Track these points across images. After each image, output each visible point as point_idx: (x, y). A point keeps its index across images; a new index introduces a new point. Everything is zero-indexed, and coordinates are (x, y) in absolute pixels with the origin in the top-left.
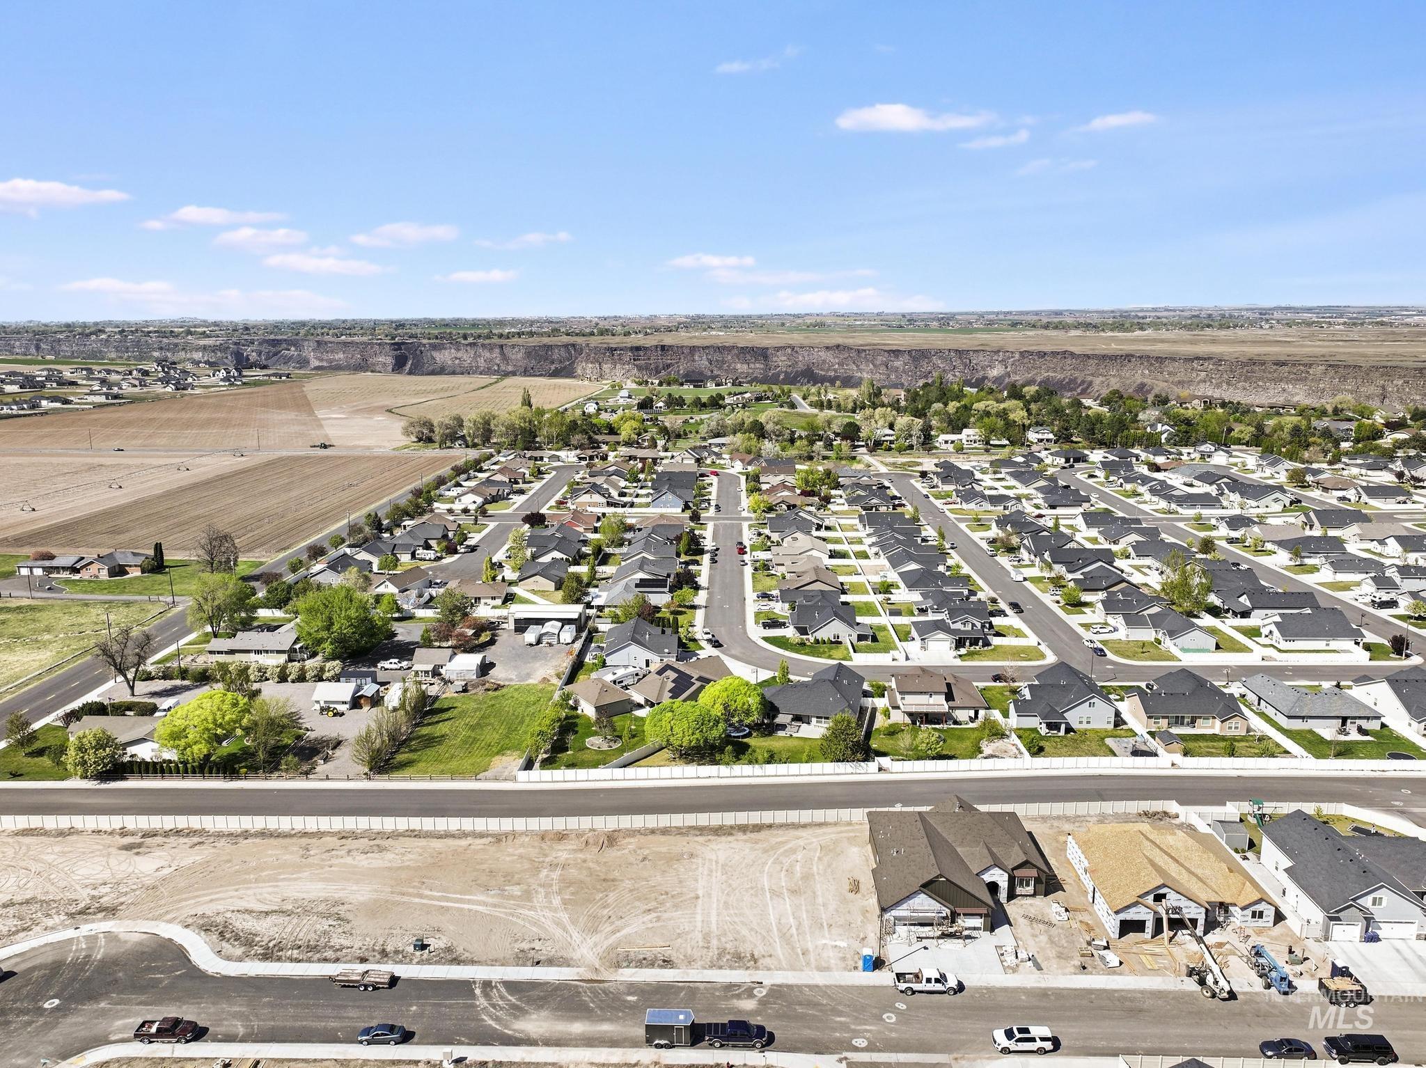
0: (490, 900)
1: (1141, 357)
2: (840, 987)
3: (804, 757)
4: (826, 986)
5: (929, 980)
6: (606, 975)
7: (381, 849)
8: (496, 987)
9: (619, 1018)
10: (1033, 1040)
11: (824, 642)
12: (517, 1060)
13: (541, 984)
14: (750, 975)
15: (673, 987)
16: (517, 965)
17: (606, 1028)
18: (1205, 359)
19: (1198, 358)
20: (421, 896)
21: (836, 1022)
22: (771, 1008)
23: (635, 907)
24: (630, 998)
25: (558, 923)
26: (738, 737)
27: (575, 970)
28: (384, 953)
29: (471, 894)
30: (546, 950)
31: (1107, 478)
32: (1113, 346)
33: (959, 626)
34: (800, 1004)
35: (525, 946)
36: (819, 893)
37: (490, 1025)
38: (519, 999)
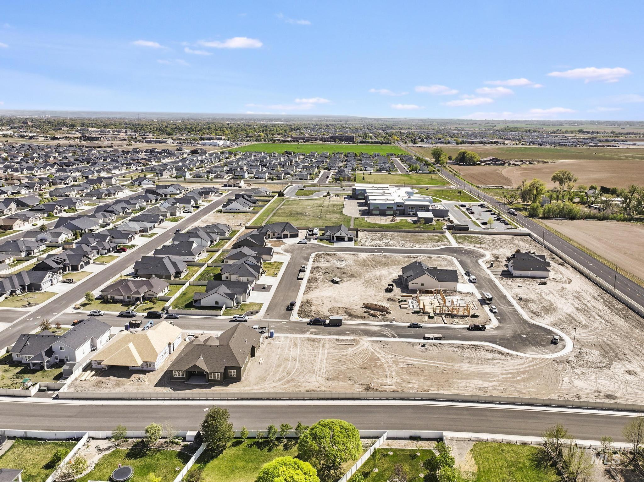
6: (357, 338)
13: (378, 337)
14: (311, 337)
24: (348, 333)
36: (277, 359)
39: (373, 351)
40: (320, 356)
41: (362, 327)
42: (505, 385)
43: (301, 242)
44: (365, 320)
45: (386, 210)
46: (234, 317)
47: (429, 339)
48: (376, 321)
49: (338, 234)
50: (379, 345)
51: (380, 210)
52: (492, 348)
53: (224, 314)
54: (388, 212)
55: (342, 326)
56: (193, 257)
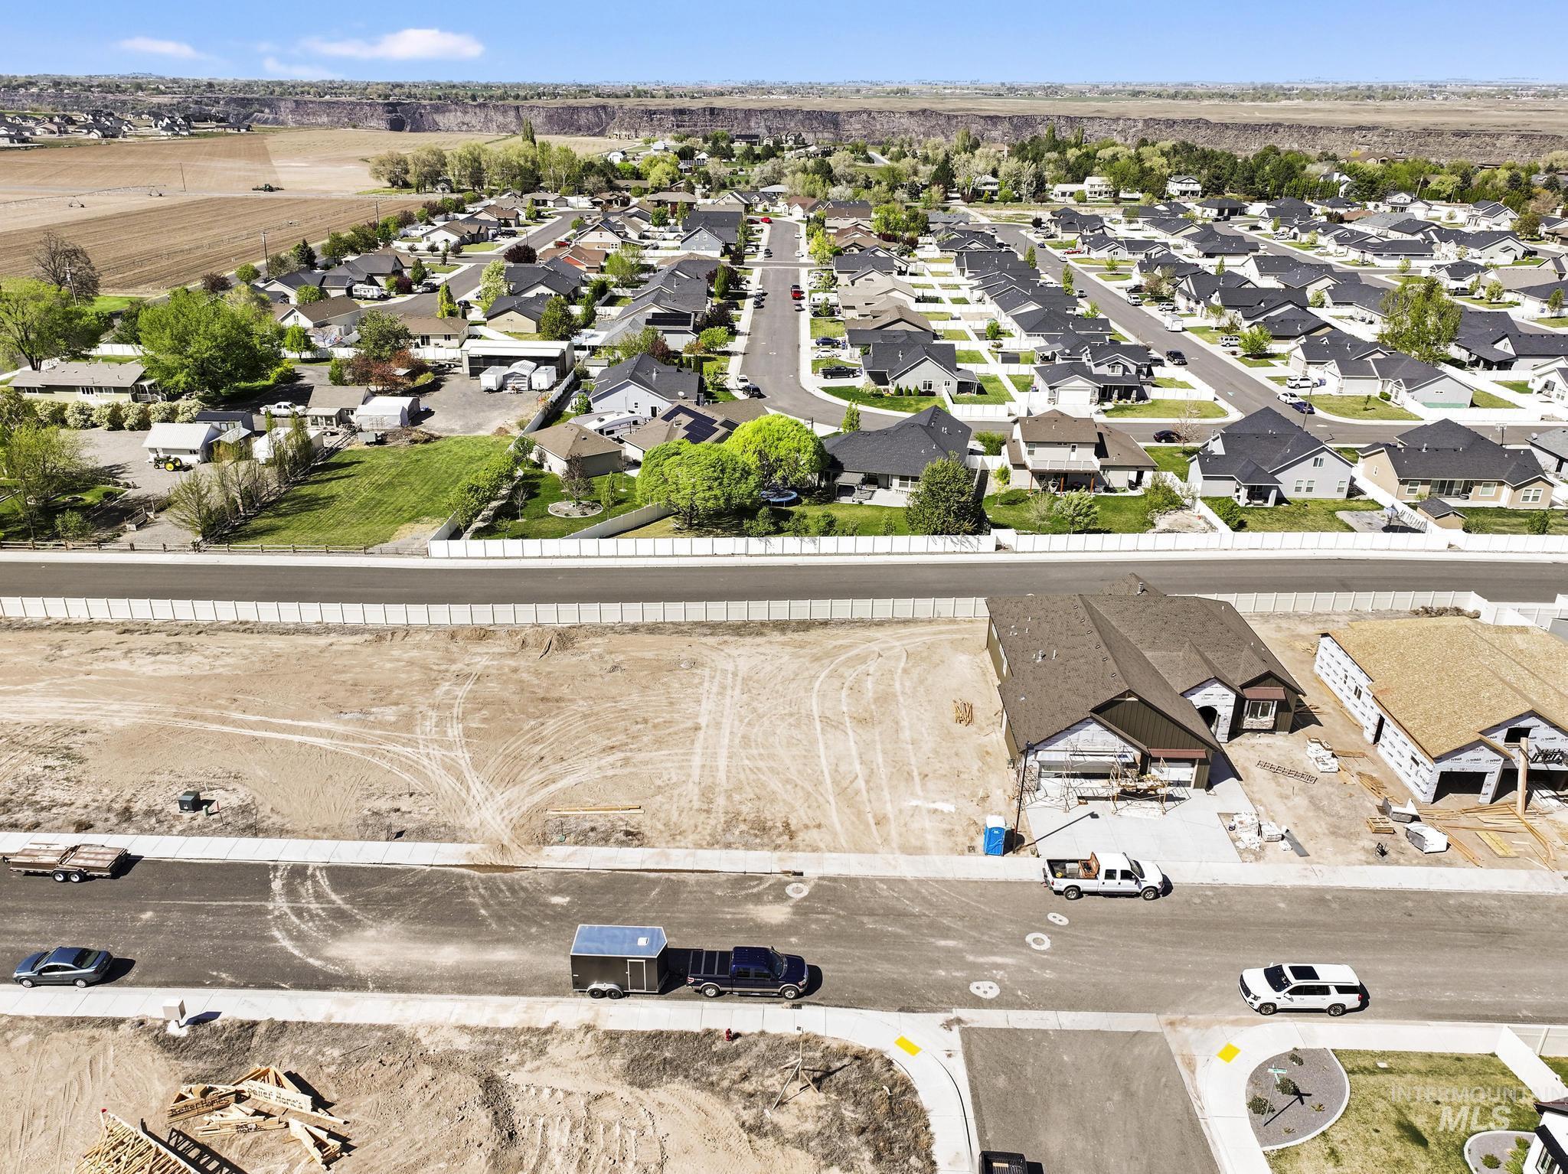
0: (340, 728)
1: (1290, 127)
2: (945, 882)
3: (883, 529)
4: (920, 882)
5: (1110, 874)
6: (517, 858)
7: (182, 649)
8: (313, 876)
9: (530, 937)
10: (1324, 990)
11: (910, 393)
12: (315, 1020)
13: (397, 871)
14: (780, 859)
15: (638, 879)
16: (362, 838)
17: (503, 955)
18: (1369, 129)
19: (1360, 128)
20: (223, 721)
21: (938, 948)
22: (817, 921)
23: (588, 743)
24: (557, 900)
25: (452, 769)
26: (781, 504)
27: (465, 847)
28: (126, 815)
29: (311, 719)
30: (418, 812)
31: (1275, 229)
32: (1257, 114)
33: (1104, 370)
34: (872, 913)
35: (383, 805)
36: (905, 723)
37: (283, 949)
38: (350, 901)
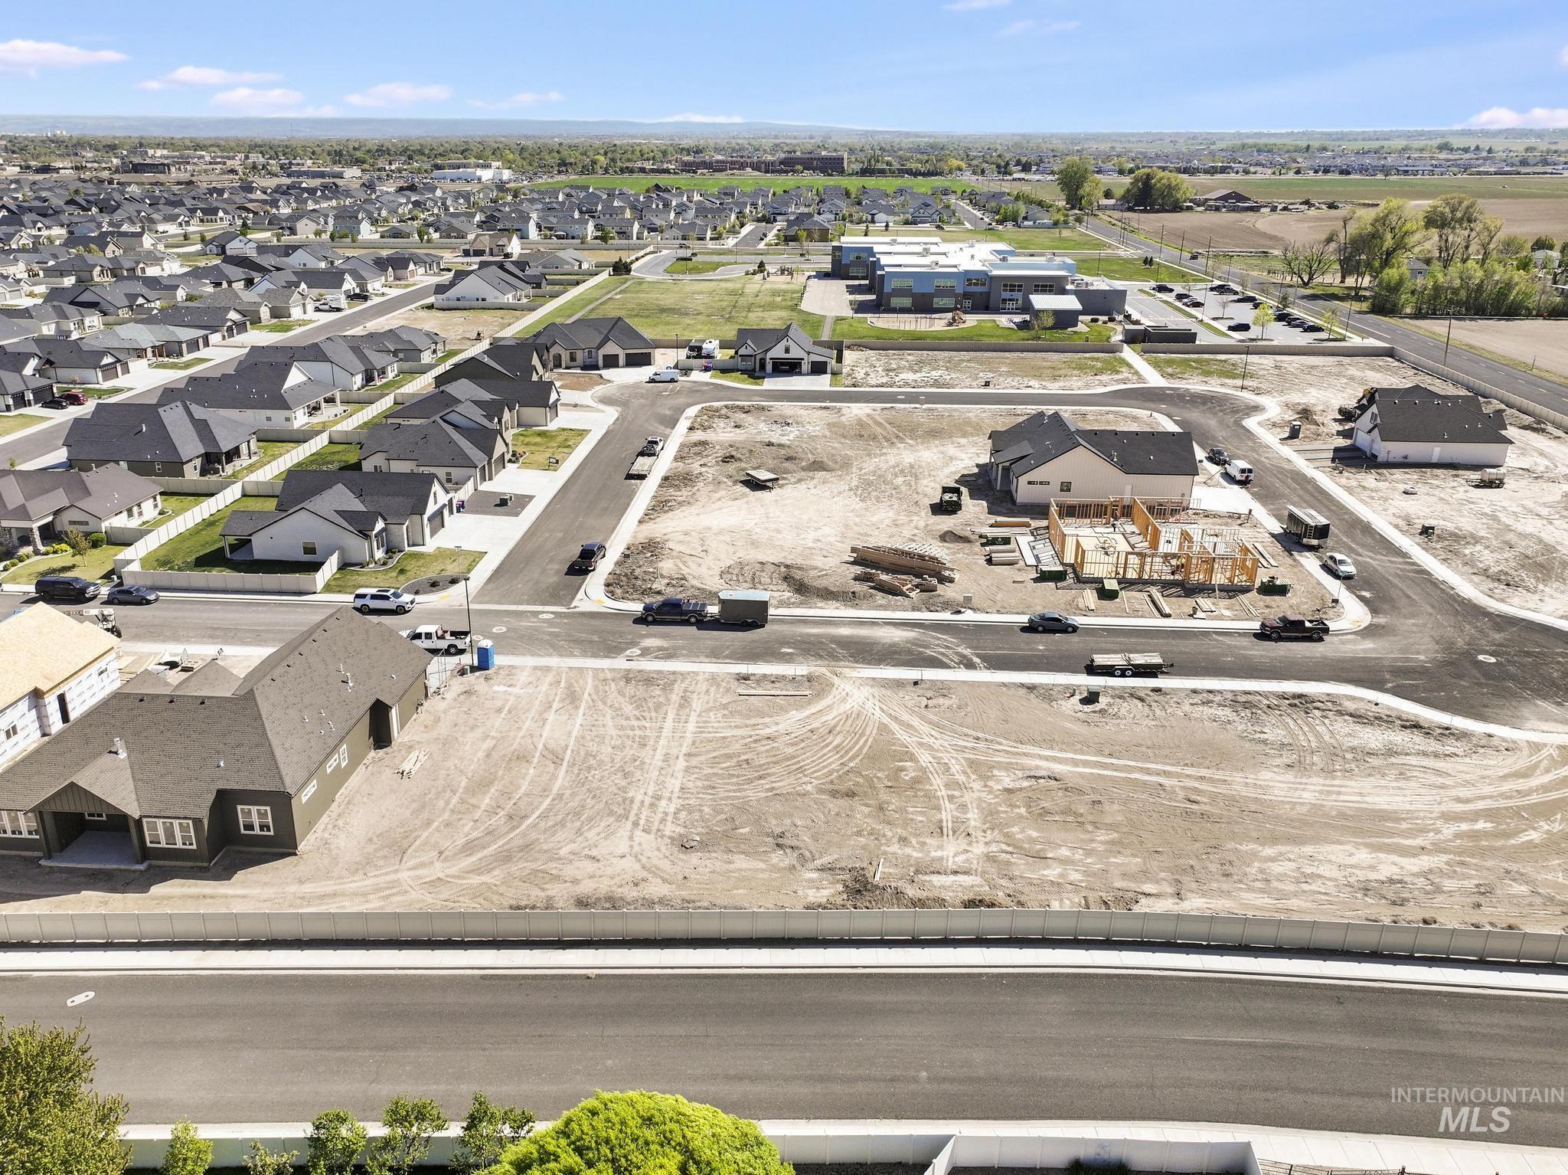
6: (823, 670)
13: (903, 665)
14: (639, 666)
17: (815, 631)
22: (627, 640)
24: (790, 651)
27: (863, 676)
34: (591, 642)
39: (886, 720)
40: (662, 742)
41: (845, 631)
42: (1478, 868)
43: (657, 378)
44: (856, 606)
45: (931, 296)
46: (358, 596)
47: (1112, 675)
48: (896, 608)
49: (778, 352)
50: (911, 697)
51: (913, 295)
52: (1375, 709)
53: (328, 588)
54: (938, 302)
55: (768, 627)
56: (286, 413)
